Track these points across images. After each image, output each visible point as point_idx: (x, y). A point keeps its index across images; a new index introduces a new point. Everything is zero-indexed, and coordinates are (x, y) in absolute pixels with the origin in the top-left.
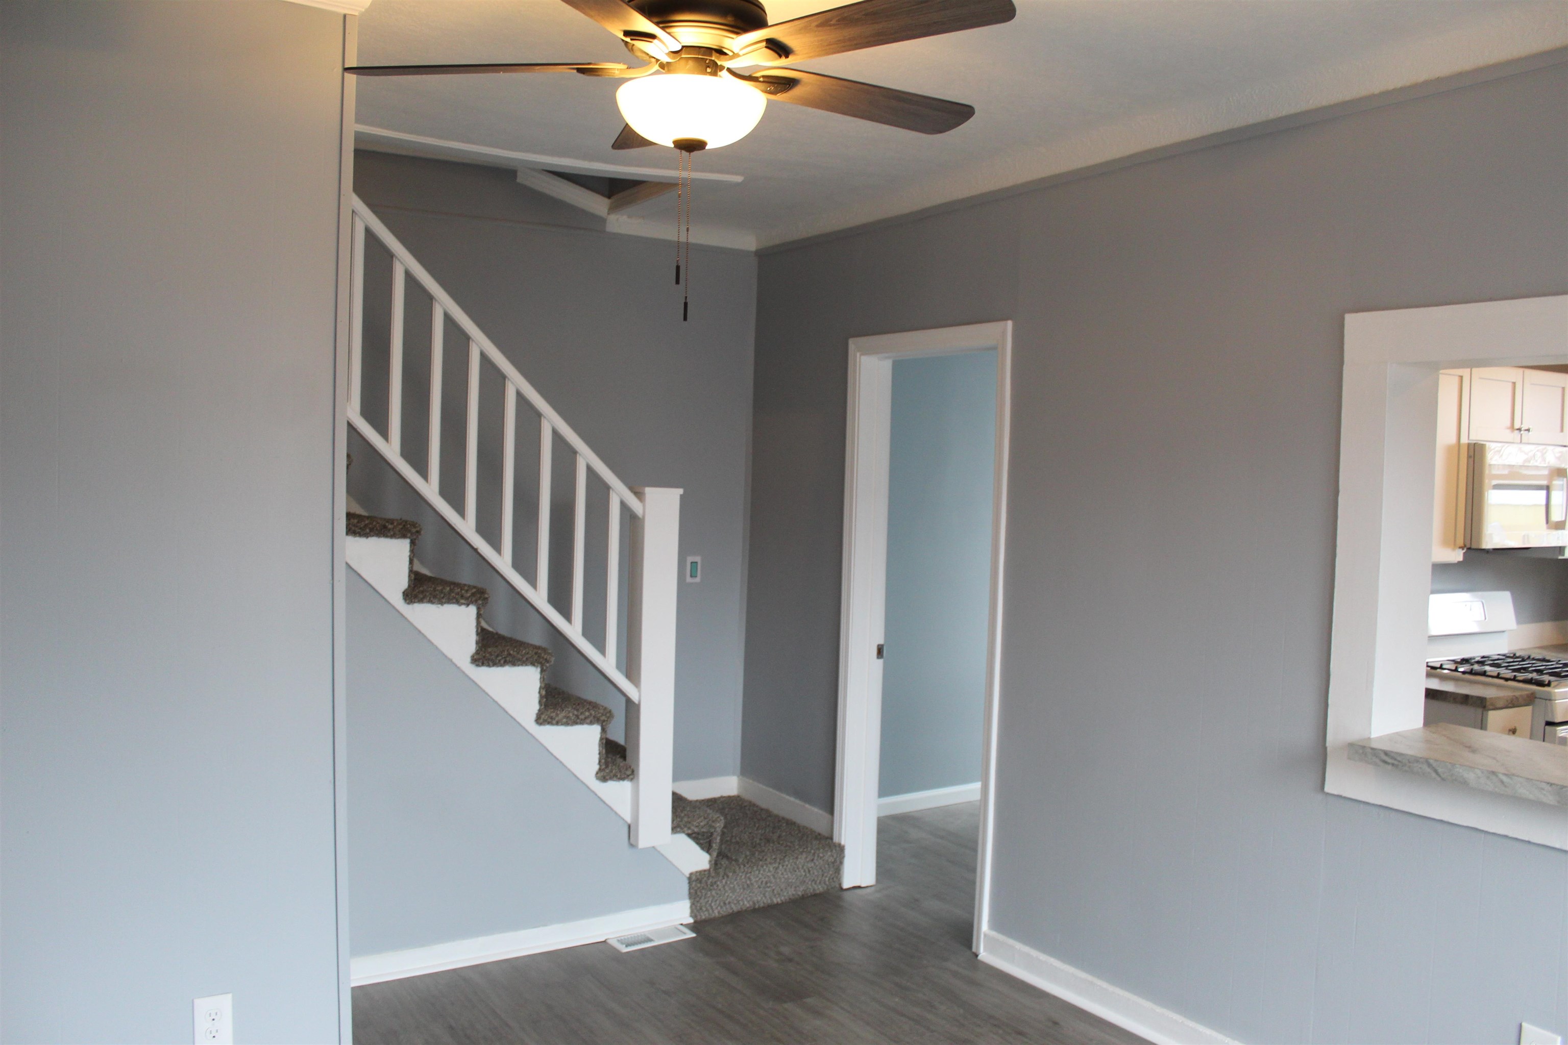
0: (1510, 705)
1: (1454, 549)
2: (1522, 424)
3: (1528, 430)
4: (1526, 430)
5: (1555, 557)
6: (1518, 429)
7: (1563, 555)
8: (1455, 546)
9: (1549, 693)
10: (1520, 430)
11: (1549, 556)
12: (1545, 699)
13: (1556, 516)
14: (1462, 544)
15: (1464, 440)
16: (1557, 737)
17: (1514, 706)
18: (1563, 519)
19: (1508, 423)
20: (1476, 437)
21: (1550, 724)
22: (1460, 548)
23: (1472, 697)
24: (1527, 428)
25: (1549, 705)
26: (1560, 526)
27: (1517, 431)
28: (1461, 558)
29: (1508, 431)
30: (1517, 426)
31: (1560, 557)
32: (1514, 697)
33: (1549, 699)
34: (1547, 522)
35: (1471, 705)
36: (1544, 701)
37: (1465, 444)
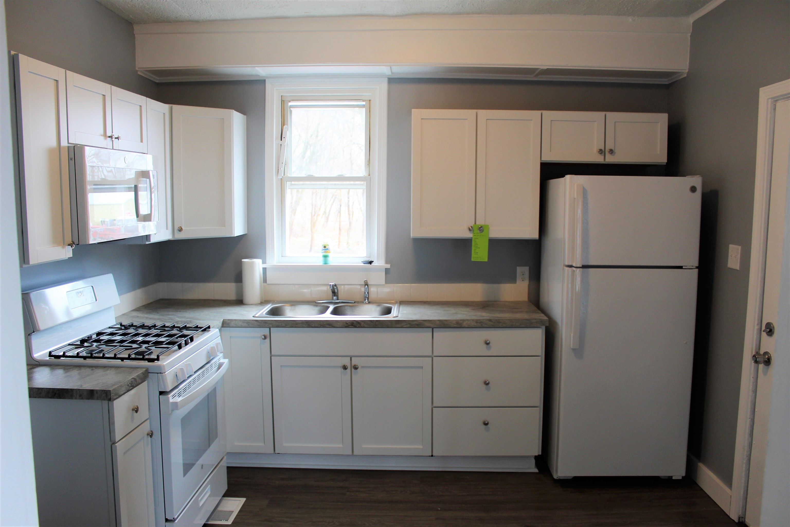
0: (131, 388)
1: (63, 247)
2: (112, 133)
3: (118, 138)
4: (116, 138)
5: (144, 243)
6: (109, 137)
7: (150, 241)
8: (64, 244)
9: (159, 367)
10: (111, 137)
11: (140, 242)
12: (157, 373)
13: (144, 211)
14: (70, 242)
15: (64, 143)
16: (170, 403)
17: (134, 387)
18: (149, 213)
19: (102, 132)
20: (74, 140)
21: (161, 393)
22: (69, 245)
23: (97, 391)
24: (117, 137)
25: (160, 377)
26: (147, 218)
27: (109, 139)
28: (71, 255)
29: (102, 138)
30: (109, 134)
31: (147, 243)
32: (133, 380)
33: (160, 372)
34: (138, 215)
35: (97, 399)
36: (157, 374)
37: (67, 146)
